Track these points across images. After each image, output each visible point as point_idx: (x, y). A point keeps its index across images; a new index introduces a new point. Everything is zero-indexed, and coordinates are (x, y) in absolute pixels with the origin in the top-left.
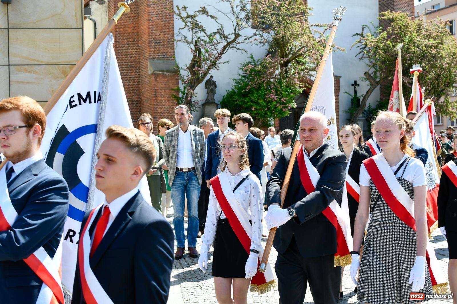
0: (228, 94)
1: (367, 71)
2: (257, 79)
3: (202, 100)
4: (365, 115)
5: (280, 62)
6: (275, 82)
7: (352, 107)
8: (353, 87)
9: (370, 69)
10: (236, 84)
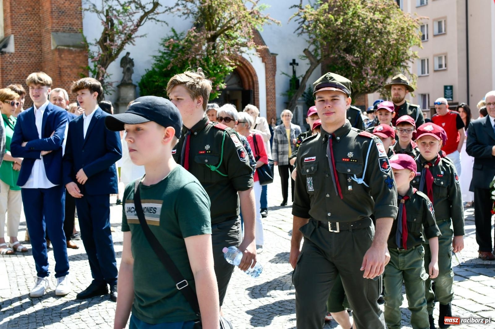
0: (147, 73)
1: (307, 48)
2: (181, 56)
3: (117, 82)
4: (305, 99)
5: (207, 35)
6: (201, 59)
7: (291, 89)
8: (291, 67)
9: (310, 45)
10: (156, 62)
